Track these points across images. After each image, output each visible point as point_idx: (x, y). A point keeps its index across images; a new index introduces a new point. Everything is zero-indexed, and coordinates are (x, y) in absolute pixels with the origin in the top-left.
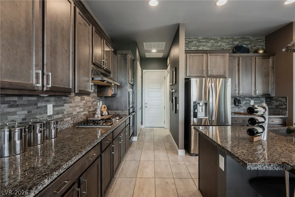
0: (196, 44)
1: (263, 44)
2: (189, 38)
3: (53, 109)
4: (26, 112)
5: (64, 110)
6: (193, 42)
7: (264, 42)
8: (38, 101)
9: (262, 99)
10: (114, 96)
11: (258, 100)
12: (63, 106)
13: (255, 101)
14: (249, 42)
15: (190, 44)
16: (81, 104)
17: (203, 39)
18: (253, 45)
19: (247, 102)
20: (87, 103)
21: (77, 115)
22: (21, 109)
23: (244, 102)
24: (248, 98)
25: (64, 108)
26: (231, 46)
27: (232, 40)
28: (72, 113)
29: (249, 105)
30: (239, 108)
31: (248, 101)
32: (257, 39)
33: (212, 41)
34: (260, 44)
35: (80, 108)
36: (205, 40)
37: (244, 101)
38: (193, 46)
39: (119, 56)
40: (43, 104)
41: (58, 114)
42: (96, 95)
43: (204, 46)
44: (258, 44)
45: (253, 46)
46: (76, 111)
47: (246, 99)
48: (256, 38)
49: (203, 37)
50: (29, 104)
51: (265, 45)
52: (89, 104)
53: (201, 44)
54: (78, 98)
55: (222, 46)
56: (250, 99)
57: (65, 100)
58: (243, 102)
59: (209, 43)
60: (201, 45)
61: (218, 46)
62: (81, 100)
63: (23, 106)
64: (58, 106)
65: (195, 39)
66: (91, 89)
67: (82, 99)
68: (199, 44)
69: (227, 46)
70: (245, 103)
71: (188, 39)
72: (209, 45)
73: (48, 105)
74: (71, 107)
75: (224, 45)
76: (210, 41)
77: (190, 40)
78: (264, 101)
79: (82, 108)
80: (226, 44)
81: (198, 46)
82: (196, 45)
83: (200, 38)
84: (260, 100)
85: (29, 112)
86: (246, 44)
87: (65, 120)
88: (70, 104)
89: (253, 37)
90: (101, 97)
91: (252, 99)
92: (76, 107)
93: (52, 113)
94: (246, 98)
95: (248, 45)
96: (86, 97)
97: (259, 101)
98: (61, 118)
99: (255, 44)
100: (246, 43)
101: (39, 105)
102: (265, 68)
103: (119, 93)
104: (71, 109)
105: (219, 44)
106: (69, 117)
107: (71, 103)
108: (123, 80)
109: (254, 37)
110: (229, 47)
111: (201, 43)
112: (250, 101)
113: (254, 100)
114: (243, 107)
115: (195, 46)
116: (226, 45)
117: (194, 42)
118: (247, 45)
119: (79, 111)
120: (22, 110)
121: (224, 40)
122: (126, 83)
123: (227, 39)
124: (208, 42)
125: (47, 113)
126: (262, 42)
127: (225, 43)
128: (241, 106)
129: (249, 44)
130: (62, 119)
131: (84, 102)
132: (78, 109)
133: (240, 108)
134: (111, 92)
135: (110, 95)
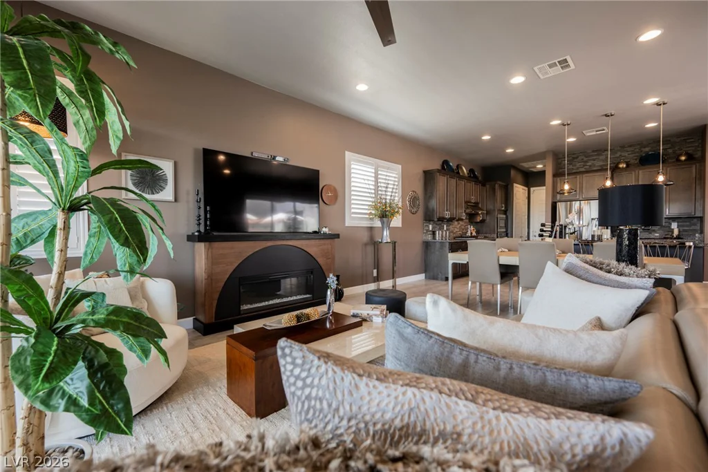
3: (446, 227)
5: (450, 229)
6: (578, 157)
9: (694, 220)
10: (483, 221)
11: (687, 222)
13: (680, 224)
14: (670, 145)
16: (458, 226)
17: (593, 151)
18: (677, 148)
19: (665, 225)
24: (668, 219)
25: (450, 227)
26: (637, 154)
27: (639, 147)
29: (671, 229)
30: (649, 234)
31: (667, 224)
32: (684, 140)
34: (693, 145)
36: (596, 153)
38: (579, 163)
39: (488, 186)
42: (468, 221)
43: (594, 161)
44: (688, 146)
48: (683, 138)
51: (701, 146)
52: (463, 227)
54: (456, 223)
55: (623, 157)
56: (673, 221)
59: (603, 155)
60: (590, 160)
65: (581, 154)
66: (464, 216)
67: (459, 224)
68: (587, 159)
69: (631, 155)
72: (602, 157)
75: (626, 155)
77: (574, 156)
78: (698, 224)
80: (630, 153)
81: (586, 162)
84: (689, 222)
89: (677, 138)
90: (472, 223)
92: (455, 228)
96: (461, 223)
97: (688, 224)
99: (680, 147)
102: (682, 181)
103: (488, 219)
105: (618, 155)
106: (452, 233)
107: (453, 225)
108: (490, 207)
110: (634, 156)
111: (589, 157)
112: (671, 224)
113: (678, 222)
114: (658, 231)
115: (581, 162)
117: (580, 158)
118: (665, 149)
119: (457, 230)
121: (625, 149)
122: (494, 210)
123: (630, 146)
127: (627, 152)
128: (654, 230)
129: (668, 148)
133: (653, 233)
134: (479, 219)
135: (478, 221)
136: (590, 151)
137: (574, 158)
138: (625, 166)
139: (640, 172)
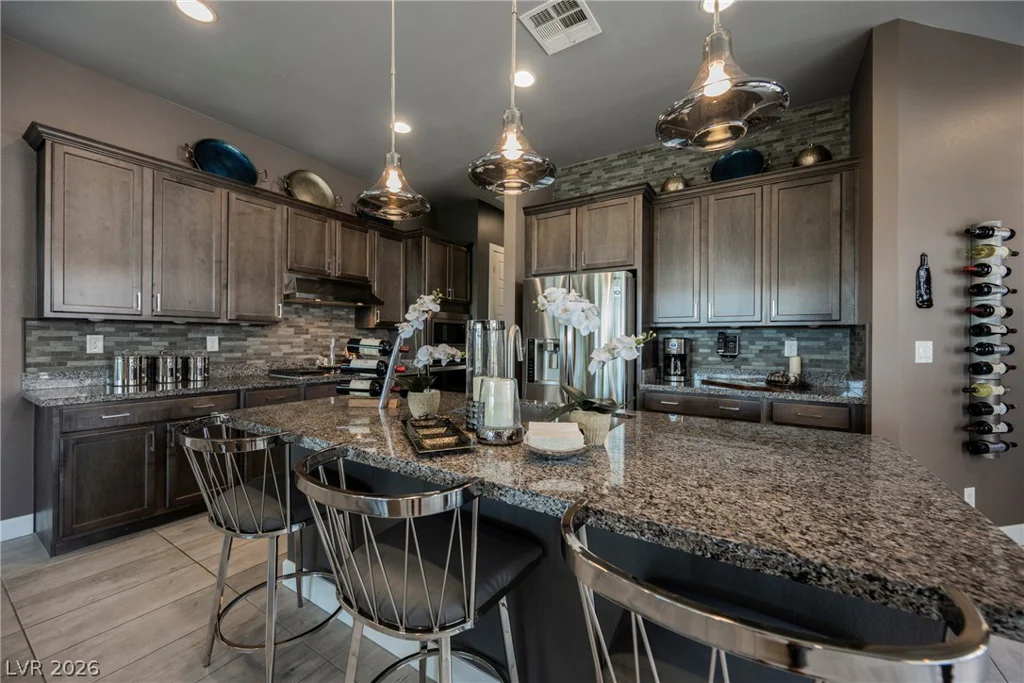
0: (599, 177)
1: (840, 127)
2: (582, 165)
3: (220, 344)
4: (166, 344)
5: (249, 347)
6: (591, 173)
7: (847, 116)
8: (190, 330)
9: (836, 335)
11: (818, 339)
12: (246, 340)
13: (803, 344)
14: (778, 132)
15: (585, 180)
16: (298, 341)
17: (620, 157)
18: (794, 140)
19: (768, 347)
20: (316, 340)
21: (282, 358)
22: (158, 339)
23: (759, 346)
24: (774, 331)
25: (246, 343)
26: (708, 159)
28: (270, 354)
29: (779, 357)
30: (736, 368)
31: (774, 343)
32: (810, 115)
33: (646, 158)
34: (829, 129)
35: (292, 347)
36: (625, 161)
37: (757, 343)
38: (592, 186)
40: (199, 336)
41: (231, 351)
42: (351, 325)
43: (622, 179)
44: (819, 131)
45: (792, 145)
46: (281, 350)
47: (767, 333)
48: (807, 112)
49: (619, 153)
50: (172, 334)
51: (848, 129)
52: (325, 342)
53: (613, 174)
54: (286, 330)
55: (680, 167)
56: (782, 335)
57: (248, 331)
58: (754, 344)
59: (638, 166)
60: (615, 177)
61: (664, 170)
62: (295, 333)
63: (162, 336)
64: (230, 340)
65: (597, 165)
67: (300, 333)
68: (607, 175)
69: (695, 163)
70: (761, 351)
71: (580, 169)
72: (638, 171)
73: (208, 338)
74: (263, 343)
75: (686, 162)
76: (640, 161)
77: (584, 170)
78: (845, 345)
79: (300, 347)
80: (693, 157)
82: (600, 181)
83: (610, 157)
84: (824, 339)
85: (170, 344)
86: (765, 143)
87: (248, 362)
88: (262, 339)
89: (794, 111)
91: (789, 336)
92: (279, 344)
93: (216, 349)
94: (764, 331)
95: (775, 145)
96: (314, 329)
97: (822, 344)
98: (239, 359)
99: (802, 135)
100: (765, 137)
101: (190, 335)
102: (808, 221)
104: (267, 347)
105: (668, 164)
106: (258, 359)
107: (267, 337)
109: (800, 110)
110: (702, 166)
111: (612, 172)
112: (783, 344)
113: (798, 339)
114: (754, 363)
115: (597, 185)
116: (691, 160)
117: (595, 174)
118: (769, 144)
119: (290, 351)
120: (160, 341)
124: (634, 165)
125: (205, 348)
126: (835, 119)
127: (688, 154)
128: (745, 360)
129: (776, 141)
130: (241, 361)
131: (309, 336)
132: (286, 349)
133: (743, 367)
134: (374, 319)
135: (372, 326)
136: (614, 156)
137: (583, 175)
138: (681, 187)
139: (712, 198)
